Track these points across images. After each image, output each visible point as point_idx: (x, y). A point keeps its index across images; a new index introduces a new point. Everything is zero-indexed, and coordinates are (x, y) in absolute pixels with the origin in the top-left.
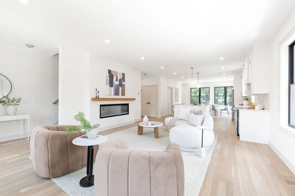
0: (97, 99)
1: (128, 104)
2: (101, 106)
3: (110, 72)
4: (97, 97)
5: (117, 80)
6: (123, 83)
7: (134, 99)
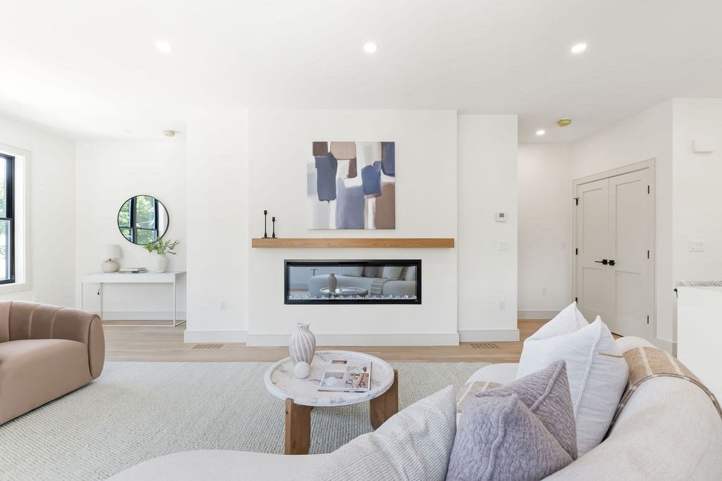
0: (268, 241)
1: (417, 263)
2: (289, 264)
3: (319, 148)
4: (270, 235)
5: (352, 173)
6: (385, 179)
7: (448, 243)
